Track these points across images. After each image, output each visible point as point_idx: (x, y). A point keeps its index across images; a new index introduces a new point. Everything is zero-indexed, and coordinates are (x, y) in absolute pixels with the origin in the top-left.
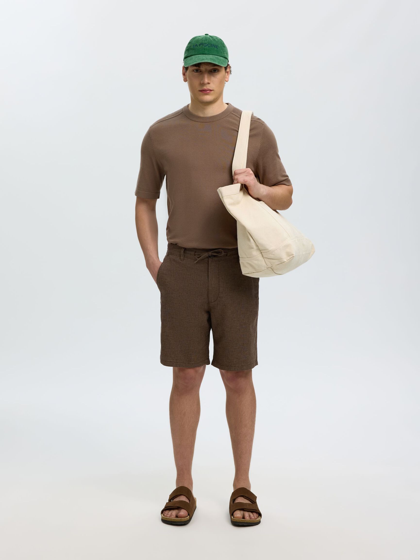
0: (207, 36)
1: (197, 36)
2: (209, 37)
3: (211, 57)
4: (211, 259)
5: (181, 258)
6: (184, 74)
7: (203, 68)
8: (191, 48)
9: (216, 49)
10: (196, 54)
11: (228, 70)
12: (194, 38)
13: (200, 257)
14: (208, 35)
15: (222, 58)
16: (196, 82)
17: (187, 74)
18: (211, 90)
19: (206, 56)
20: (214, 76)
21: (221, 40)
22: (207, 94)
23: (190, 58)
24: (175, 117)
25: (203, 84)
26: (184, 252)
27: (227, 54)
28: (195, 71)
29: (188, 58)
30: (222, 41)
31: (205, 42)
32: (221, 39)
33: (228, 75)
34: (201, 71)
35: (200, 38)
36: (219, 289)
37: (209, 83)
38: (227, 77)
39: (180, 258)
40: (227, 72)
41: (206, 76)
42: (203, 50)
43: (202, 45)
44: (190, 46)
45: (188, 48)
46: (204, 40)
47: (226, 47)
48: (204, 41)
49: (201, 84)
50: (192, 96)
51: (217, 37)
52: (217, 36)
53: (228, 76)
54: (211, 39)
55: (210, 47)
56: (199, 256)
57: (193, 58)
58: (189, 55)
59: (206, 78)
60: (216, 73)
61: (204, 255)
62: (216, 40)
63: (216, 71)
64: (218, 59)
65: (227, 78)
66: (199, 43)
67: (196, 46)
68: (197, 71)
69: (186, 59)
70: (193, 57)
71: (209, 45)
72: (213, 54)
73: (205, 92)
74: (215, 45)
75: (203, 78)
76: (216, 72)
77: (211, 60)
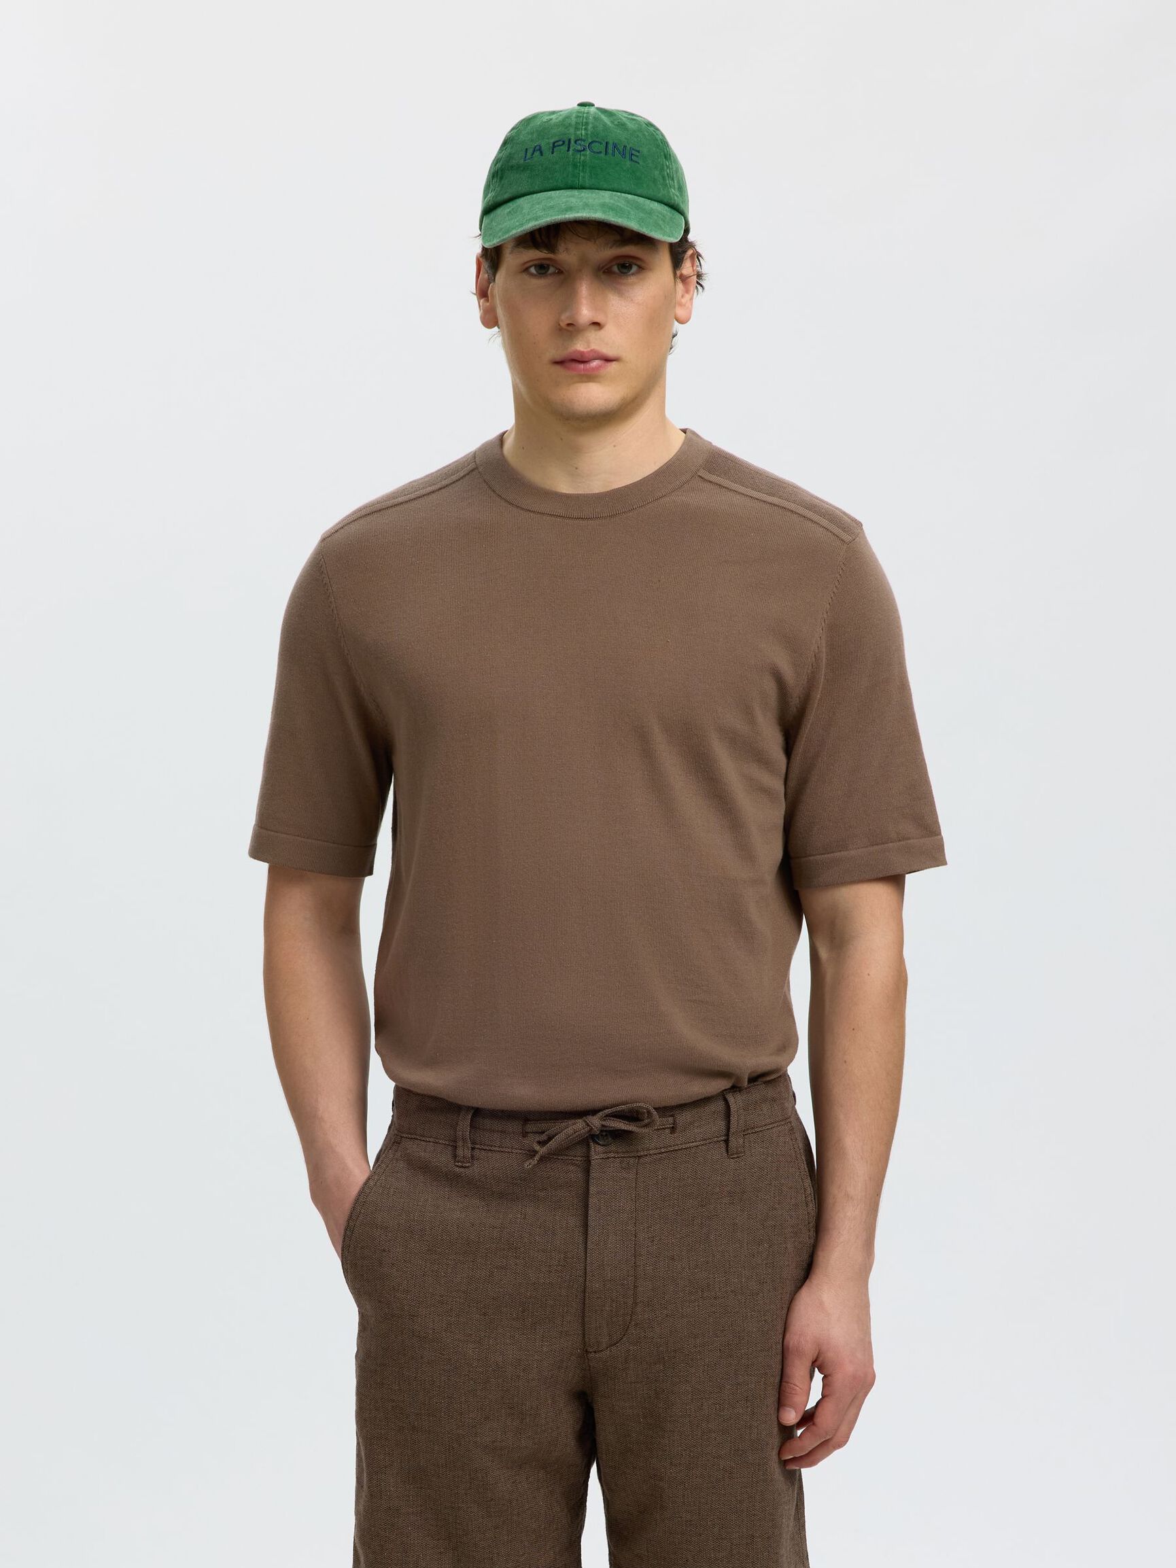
0: (586, 109)
1: (542, 113)
2: (597, 111)
3: (607, 201)
4: (600, 1149)
5: (460, 1152)
6: (483, 293)
7: (569, 253)
8: (514, 162)
9: (628, 163)
10: (536, 188)
11: (687, 268)
12: (527, 121)
13: (550, 1139)
14: (593, 105)
15: (655, 206)
16: (539, 320)
17: (496, 292)
18: (608, 360)
19: (585, 194)
20: (620, 294)
21: (652, 125)
22: (590, 377)
23: (511, 205)
24: (440, 489)
25: (570, 328)
26: (472, 1126)
27: (681, 189)
28: (533, 270)
29: (499, 211)
30: (658, 129)
31: (579, 133)
32: (650, 124)
33: (687, 291)
34: (560, 272)
35: (553, 117)
36: (635, 1287)
37: (597, 325)
38: (684, 301)
39: (455, 1156)
40: (684, 279)
41: (584, 289)
42: (570, 169)
43: (564, 148)
44: (510, 157)
45: (499, 165)
46: (573, 123)
47: (676, 161)
48: (572, 130)
49: (561, 329)
50: (523, 389)
51: (633, 115)
52: (634, 112)
53: (687, 297)
54: (609, 123)
55: (602, 155)
56: (544, 1137)
57: (522, 208)
58: (506, 196)
59: (584, 301)
60: (632, 279)
61: (570, 1130)
62: (630, 125)
63: (630, 267)
64: (638, 207)
65: (681, 305)
66: (552, 141)
67: (537, 153)
68: (542, 268)
69: (492, 215)
70: (522, 200)
71: (596, 147)
72: (615, 186)
73: (582, 366)
74: (625, 147)
75: (570, 299)
76: (633, 274)
77: (604, 212)
